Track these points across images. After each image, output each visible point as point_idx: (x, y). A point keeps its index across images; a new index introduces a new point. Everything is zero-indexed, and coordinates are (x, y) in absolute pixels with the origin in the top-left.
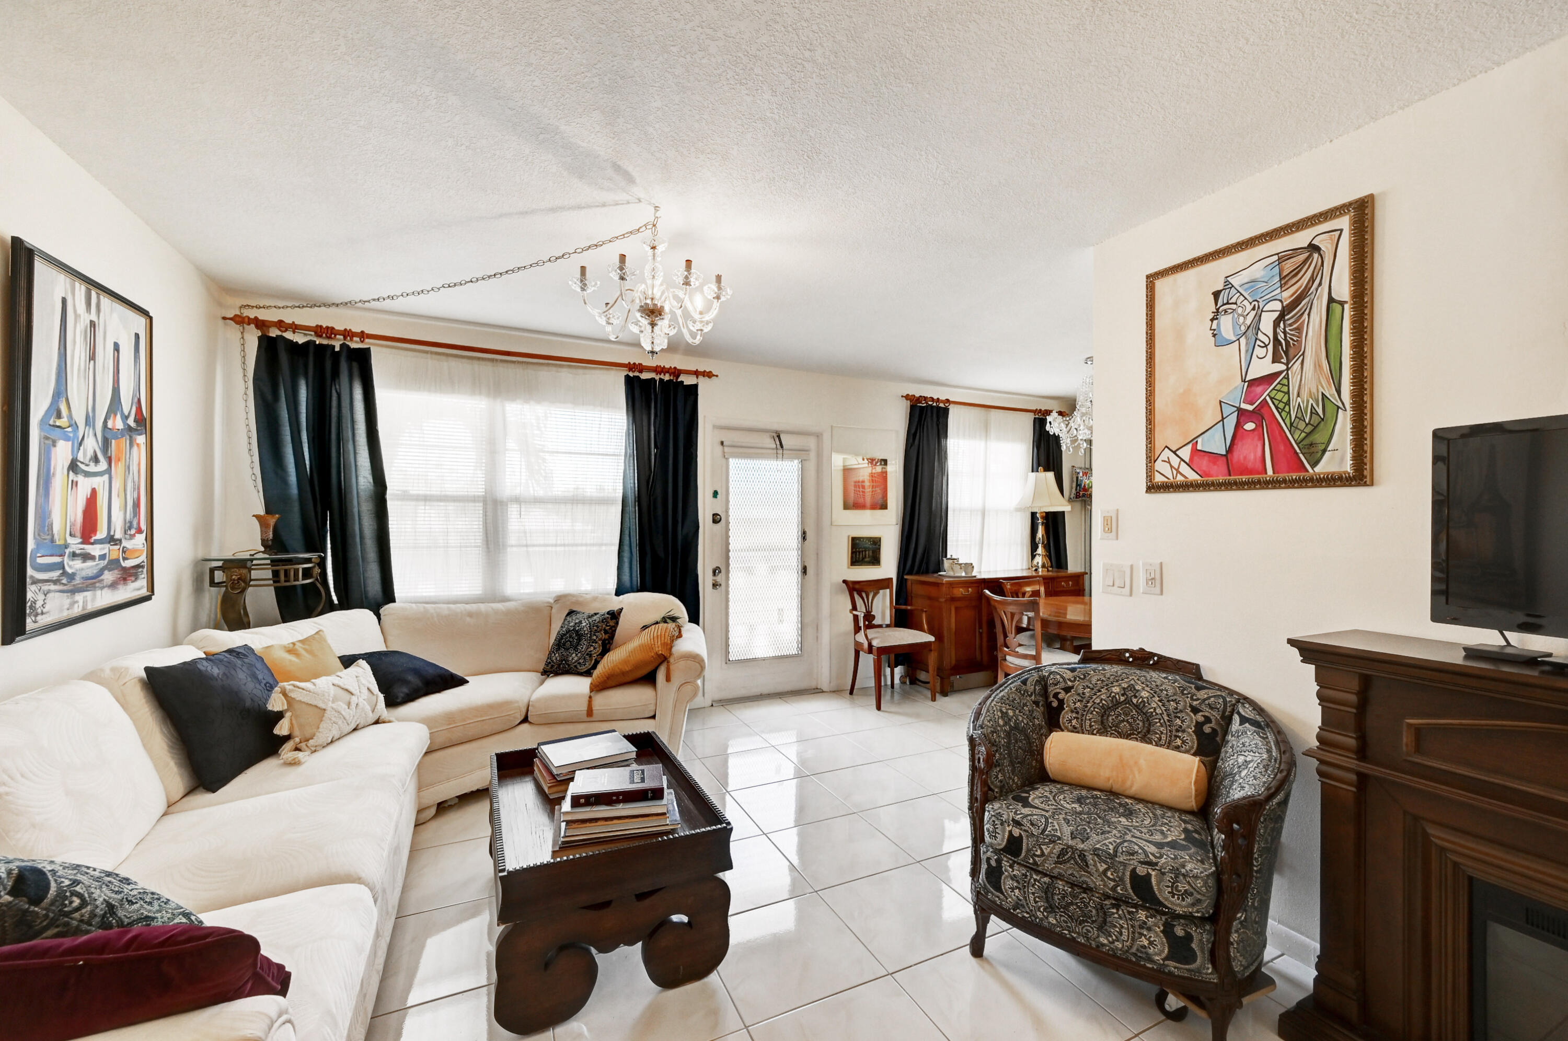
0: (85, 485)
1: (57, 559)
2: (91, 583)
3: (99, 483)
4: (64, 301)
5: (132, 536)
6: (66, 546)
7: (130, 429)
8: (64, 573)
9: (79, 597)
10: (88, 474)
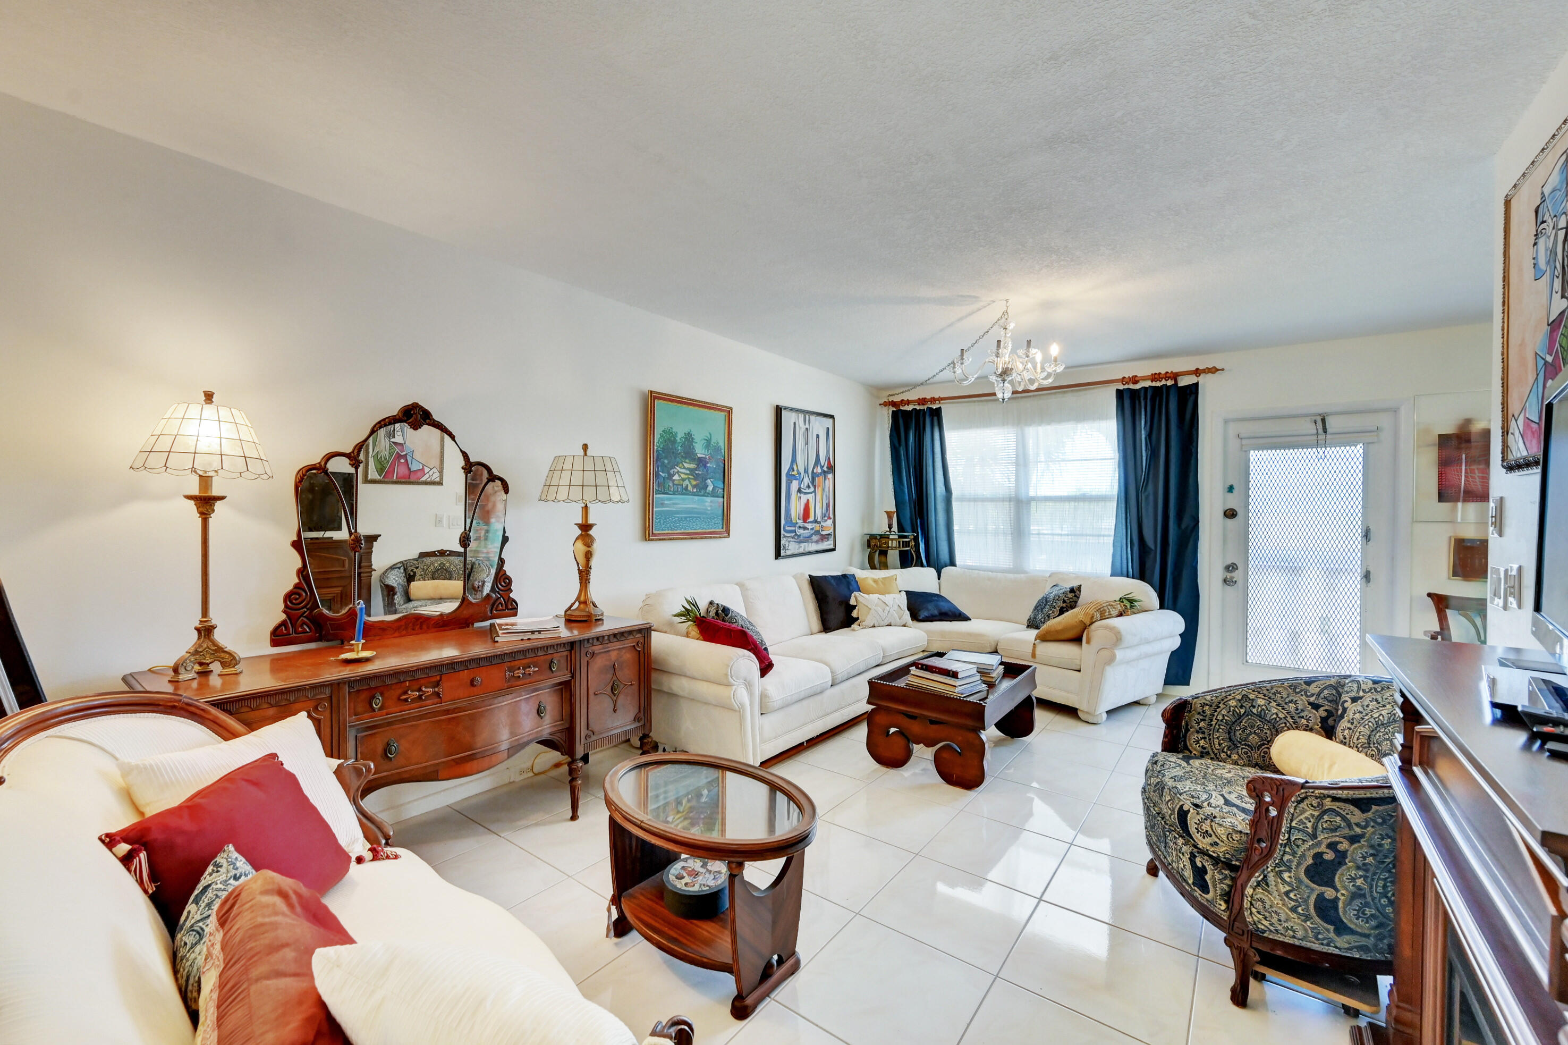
0: (804, 498)
1: (793, 529)
2: (807, 539)
3: (810, 497)
4: (795, 423)
5: (826, 521)
6: (797, 523)
7: (824, 472)
8: (796, 534)
9: (802, 545)
10: (805, 493)
